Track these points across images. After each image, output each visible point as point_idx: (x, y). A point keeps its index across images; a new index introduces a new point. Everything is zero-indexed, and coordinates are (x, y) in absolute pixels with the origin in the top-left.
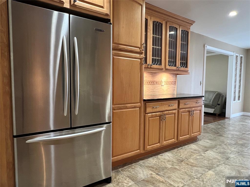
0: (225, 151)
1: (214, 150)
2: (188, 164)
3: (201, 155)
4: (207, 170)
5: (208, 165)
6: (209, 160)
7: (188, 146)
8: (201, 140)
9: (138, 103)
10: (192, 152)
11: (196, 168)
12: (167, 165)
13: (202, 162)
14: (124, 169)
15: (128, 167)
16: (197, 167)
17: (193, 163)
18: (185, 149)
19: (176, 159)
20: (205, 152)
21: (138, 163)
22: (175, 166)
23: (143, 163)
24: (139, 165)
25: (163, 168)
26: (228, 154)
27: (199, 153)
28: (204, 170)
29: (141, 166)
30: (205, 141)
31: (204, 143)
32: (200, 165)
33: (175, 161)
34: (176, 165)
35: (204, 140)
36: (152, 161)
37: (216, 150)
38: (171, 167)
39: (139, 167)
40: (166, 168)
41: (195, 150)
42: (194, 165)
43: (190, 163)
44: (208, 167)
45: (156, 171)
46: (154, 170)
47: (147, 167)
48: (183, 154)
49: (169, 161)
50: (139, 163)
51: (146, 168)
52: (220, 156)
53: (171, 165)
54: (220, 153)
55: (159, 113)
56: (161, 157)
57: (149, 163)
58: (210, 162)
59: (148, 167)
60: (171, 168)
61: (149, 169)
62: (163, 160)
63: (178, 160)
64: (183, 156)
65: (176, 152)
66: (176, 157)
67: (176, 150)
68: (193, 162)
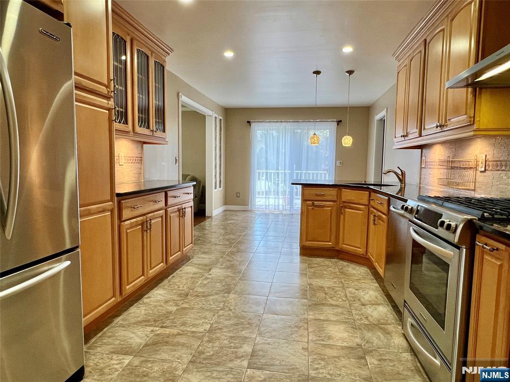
0: (232, 263)
1: (219, 265)
2: (198, 296)
3: (207, 278)
4: (226, 295)
5: (223, 288)
6: (221, 281)
7: (181, 271)
8: (193, 257)
9: (108, 201)
10: (192, 278)
11: (211, 298)
12: (168, 307)
13: (214, 287)
14: (93, 343)
15: (100, 338)
16: (212, 295)
17: (204, 292)
18: (179, 275)
19: (177, 295)
20: (210, 272)
21: (113, 324)
22: (181, 306)
23: (124, 320)
24: (119, 326)
25: (165, 315)
26: (237, 266)
27: (203, 276)
28: (224, 297)
29: (123, 327)
30: (200, 256)
31: (200, 261)
32: (214, 291)
33: (176, 298)
34: (182, 304)
35: (197, 256)
36: (137, 311)
37: (221, 265)
38: (176, 308)
39: (122, 330)
40: (170, 313)
41: (195, 274)
42: (206, 294)
43: (199, 293)
44: (226, 291)
45: (157, 323)
46: (153, 323)
47: (136, 324)
48: (181, 284)
49: (166, 302)
50: (116, 324)
51: (136, 326)
52: (231, 272)
53: (175, 306)
54: (228, 268)
55: (141, 218)
56: (150, 299)
57: (135, 317)
58: (224, 284)
59: (138, 323)
60: (177, 310)
61: (142, 325)
62: (156, 304)
63: (180, 295)
64: (183, 287)
65: (168, 284)
66: (174, 291)
67: (166, 282)
68: (201, 290)
